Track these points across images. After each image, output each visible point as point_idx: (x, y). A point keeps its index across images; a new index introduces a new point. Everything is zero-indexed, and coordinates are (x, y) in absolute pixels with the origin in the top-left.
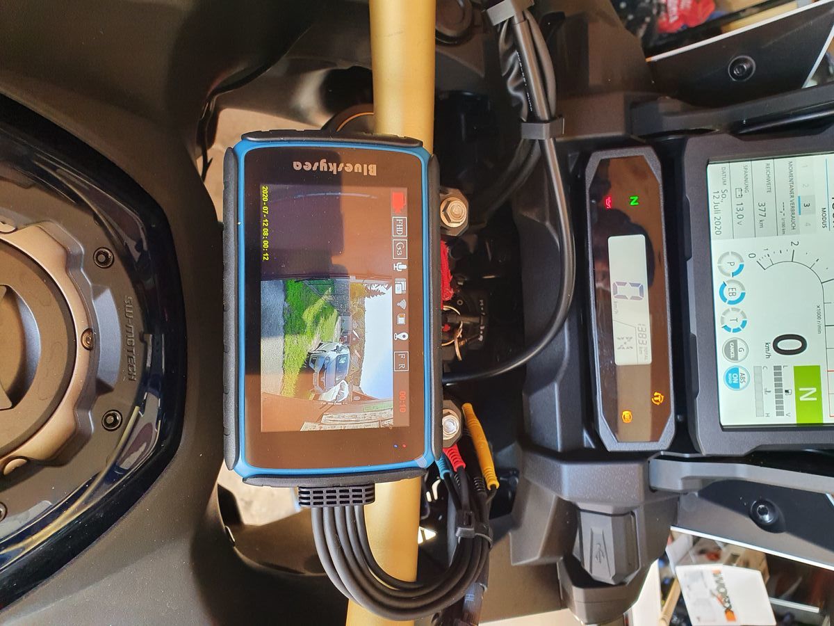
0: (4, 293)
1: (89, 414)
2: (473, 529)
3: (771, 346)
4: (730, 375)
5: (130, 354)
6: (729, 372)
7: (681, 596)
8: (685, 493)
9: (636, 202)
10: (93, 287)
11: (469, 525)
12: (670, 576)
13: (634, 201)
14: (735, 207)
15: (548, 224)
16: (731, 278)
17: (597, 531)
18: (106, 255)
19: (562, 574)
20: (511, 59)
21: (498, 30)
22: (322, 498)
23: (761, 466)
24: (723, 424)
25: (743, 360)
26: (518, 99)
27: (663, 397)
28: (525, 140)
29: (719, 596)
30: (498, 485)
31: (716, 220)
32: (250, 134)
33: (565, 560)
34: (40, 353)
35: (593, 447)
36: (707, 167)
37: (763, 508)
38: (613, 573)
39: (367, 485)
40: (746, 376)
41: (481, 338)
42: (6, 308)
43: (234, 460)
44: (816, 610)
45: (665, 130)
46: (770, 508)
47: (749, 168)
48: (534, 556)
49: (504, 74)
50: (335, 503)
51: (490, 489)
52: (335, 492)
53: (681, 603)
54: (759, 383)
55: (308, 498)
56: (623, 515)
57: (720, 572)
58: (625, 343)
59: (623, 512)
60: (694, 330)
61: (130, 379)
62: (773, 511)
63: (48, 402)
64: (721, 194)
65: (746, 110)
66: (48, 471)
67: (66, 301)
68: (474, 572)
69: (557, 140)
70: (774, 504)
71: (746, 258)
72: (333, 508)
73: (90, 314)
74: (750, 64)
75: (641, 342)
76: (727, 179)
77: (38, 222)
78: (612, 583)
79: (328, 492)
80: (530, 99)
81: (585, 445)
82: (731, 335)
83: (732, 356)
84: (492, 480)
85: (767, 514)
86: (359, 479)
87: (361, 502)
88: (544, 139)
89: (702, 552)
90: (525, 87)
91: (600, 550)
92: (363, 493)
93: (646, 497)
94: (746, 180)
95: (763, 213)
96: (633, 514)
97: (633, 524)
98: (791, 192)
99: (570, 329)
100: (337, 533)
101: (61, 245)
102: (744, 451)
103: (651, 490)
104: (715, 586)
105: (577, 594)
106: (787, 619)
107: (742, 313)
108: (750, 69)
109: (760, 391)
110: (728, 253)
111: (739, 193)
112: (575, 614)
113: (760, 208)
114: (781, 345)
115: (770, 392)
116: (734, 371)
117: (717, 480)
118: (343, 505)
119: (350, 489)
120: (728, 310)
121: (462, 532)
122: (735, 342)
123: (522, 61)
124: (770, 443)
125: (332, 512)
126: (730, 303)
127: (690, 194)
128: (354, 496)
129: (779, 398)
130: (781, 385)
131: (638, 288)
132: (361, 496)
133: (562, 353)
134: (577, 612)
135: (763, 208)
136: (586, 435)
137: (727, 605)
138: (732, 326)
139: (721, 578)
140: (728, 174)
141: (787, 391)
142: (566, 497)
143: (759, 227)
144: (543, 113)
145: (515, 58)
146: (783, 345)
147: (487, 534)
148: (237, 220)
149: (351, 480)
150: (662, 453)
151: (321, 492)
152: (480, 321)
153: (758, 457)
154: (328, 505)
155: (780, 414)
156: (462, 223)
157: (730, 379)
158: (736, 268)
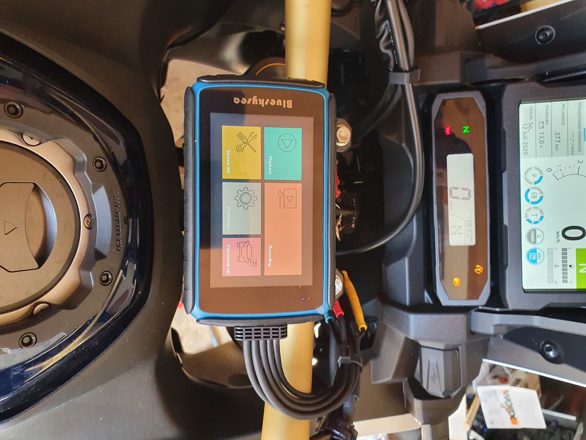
0: (32, 188)
1: (91, 273)
2: (349, 358)
3: (560, 234)
4: (530, 254)
5: (118, 232)
6: (530, 252)
7: (480, 407)
8: (495, 336)
9: (468, 130)
10: (93, 185)
11: (347, 355)
12: (473, 393)
13: (466, 129)
14: (538, 135)
15: (404, 145)
16: (533, 185)
17: (433, 361)
18: (101, 162)
19: (406, 390)
20: (383, 26)
21: (375, 5)
22: (251, 334)
23: (550, 318)
24: (524, 288)
25: (541, 243)
26: (387, 55)
27: (482, 268)
28: (391, 85)
29: (507, 407)
30: (366, 328)
31: (525, 144)
32: (204, 78)
33: (409, 380)
34: (56, 231)
35: (431, 302)
36: (519, 105)
37: (549, 347)
38: (443, 390)
39: (282, 326)
40: (542, 255)
41: (353, 226)
42: (34, 198)
43: (191, 307)
44: (573, 418)
45: (489, 79)
46: (554, 347)
47: (550, 107)
48: (388, 377)
49: (377, 37)
50: (260, 337)
51: (360, 330)
52: (260, 330)
53: (480, 412)
54: (551, 260)
55: (242, 334)
56: (451, 350)
57: (507, 391)
58: (457, 230)
59: (451, 348)
60: (506, 222)
61: (118, 250)
62: (556, 349)
63: (63, 264)
64: (528, 126)
65: (548, 66)
66: (64, 312)
67: (73, 194)
68: (351, 387)
69: (414, 85)
70: (557, 344)
71: (544, 171)
72: (258, 341)
73: (90, 204)
74: (551, 31)
75: (468, 229)
76: (533, 114)
77: (55, 139)
78: (442, 396)
79: (255, 330)
80: (396, 55)
81: (426, 301)
82: (532, 226)
83: (533, 240)
84: (362, 325)
85: (551, 351)
86: (277, 322)
87: (278, 337)
88: (405, 84)
89: (495, 377)
90: (392, 47)
91: (434, 374)
92: (280, 331)
93: (468, 338)
94: (547, 116)
95: (558, 140)
96: (458, 350)
97: (458, 357)
98: (579, 124)
99: (417, 220)
100: (261, 358)
101: (70, 155)
102: (539, 307)
103: (471, 333)
104: (503, 400)
105: (417, 404)
106: (553, 424)
107: (541, 210)
108: (551, 35)
109: (551, 266)
110: (532, 168)
111: (541, 125)
112: (415, 416)
113: (557, 136)
114: (567, 233)
115: (558, 266)
116: (534, 251)
117: (518, 327)
118: (265, 339)
119: (271, 328)
120: (531, 208)
121: (342, 360)
122: (535, 231)
123: (391, 28)
124: (558, 302)
125: (258, 344)
126: (533, 203)
127: (506, 126)
128: (273, 333)
129: (565, 271)
130: (566, 261)
131: (467, 192)
132: (278, 333)
133: (411, 237)
134: (417, 417)
135: (558, 136)
136: (426, 294)
137: (512, 414)
138: (533, 219)
139: (509, 395)
140: (534, 111)
141: (570, 266)
142: (412, 337)
143: (555, 150)
144: (404, 65)
145: (387, 25)
146: (569, 233)
147: (359, 361)
148: (194, 139)
149: (272, 322)
150: (480, 308)
151: (251, 330)
152: (354, 214)
153: (549, 312)
154: (255, 339)
155: (565, 282)
156: (346, 143)
157: (530, 257)
158: (537, 179)
